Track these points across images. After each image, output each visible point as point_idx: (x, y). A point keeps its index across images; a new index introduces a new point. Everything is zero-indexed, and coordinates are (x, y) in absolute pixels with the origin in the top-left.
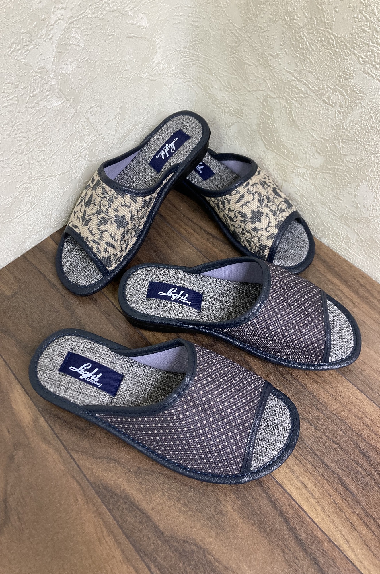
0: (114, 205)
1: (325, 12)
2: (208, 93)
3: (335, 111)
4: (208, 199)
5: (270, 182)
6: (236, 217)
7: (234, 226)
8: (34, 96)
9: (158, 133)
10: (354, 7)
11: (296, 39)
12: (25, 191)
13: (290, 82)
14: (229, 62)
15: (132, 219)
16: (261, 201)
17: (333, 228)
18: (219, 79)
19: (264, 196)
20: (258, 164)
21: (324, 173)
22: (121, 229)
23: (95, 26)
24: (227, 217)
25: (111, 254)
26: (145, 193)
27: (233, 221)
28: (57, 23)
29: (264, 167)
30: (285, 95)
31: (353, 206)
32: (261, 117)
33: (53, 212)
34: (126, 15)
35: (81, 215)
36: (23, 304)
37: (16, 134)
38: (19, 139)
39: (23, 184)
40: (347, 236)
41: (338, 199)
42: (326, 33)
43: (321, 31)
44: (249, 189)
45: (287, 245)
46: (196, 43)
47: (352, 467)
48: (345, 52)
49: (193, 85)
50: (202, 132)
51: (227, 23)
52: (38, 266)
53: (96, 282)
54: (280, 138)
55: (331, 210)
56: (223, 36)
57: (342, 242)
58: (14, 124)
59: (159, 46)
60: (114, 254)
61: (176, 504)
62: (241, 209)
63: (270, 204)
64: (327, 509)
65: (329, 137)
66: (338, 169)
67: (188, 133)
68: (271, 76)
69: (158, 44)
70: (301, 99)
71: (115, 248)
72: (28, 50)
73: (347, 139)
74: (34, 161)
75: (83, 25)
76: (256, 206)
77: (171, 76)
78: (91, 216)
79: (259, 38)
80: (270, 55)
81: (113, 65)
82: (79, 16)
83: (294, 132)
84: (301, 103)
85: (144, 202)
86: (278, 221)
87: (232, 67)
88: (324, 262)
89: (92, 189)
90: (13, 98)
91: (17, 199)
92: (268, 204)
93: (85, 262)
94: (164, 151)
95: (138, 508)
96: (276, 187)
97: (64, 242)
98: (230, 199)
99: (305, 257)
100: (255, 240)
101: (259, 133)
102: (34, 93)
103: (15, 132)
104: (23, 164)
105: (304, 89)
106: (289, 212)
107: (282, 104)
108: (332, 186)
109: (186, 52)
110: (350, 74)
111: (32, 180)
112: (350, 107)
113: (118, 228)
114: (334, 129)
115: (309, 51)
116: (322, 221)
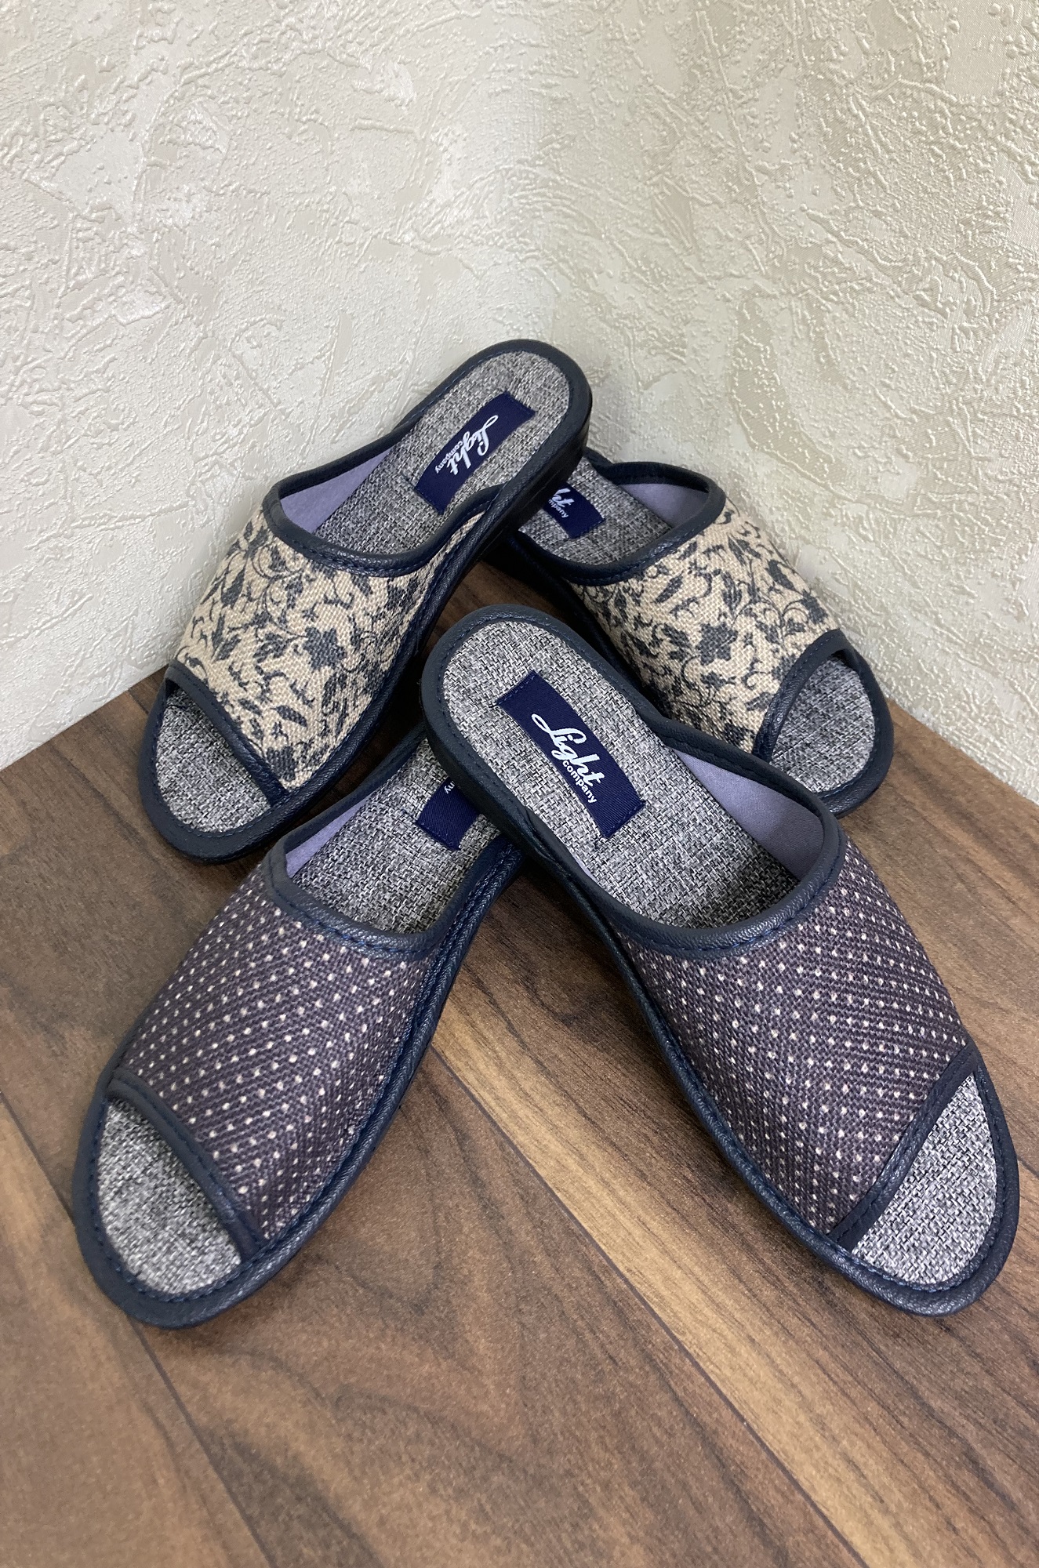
0: (304, 601)
1: (920, 33)
2: (588, 290)
3: (953, 329)
4: (579, 589)
5: (760, 545)
6: (657, 642)
7: (653, 671)
8: (79, 286)
9: (443, 403)
10: (1007, 11)
11: (836, 119)
12: (56, 560)
13: (821, 246)
14: (645, 199)
15: (356, 640)
16: (731, 598)
17: (947, 681)
18: (618, 249)
19: (740, 582)
20: (728, 494)
21: (918, 516)
22: (323, 671)
23: (259, 94)
24: (630, 642)
25: (295, 741)
26: (395, 567)
27: (649, 654)
28: (147, 81)
29: (744, 501)
30: (806, 286)
31: (1009, 613)
32: (735, 354)
33: (137, 619)
34: (351, 66)
35: (209, 628)
36: (39, 881)
37: (27, 394)
38: (36, 408)
39: (48, 539)
40: (991, 703)
41: (963, 592)
42: (923, 94)
43: (909, 92)
44: (695, 563)
45: (810, 728)
46: (553, 149)
47: (1006, 1415)
48: (980, 148)
49: (545, 270)
50: (567, 398)
51: (640, 86)
52: (90, 774)
53: (249, 823)
54: (791, 414)
55: (941, 626)
56: (628, 125)
57: (975, 721)
58: (23, 366)
59: (446, 156)
60: (302, 743)
61: (454, 1511)
62: (670, 620)
63: (757, 608)
64: (926, 1546)
65: (936, 406)
66: (961, 502)
67: (528, 402)
68: (763, 232)
69: (445, 150)
70: (851, 295)
71: (306, 725)
72: (61, 154)
73: (988, 410)
74: (82, 473)
75: (223, 89)
76: (717, 612)
77: (482, 244)
78: (239, 632)
79: (730, 125)
80: (762, 170)
81: (314, 207)
82: (211, 63)
83: (831, 395)
84: (851, 309)
85: (393, 593)
86: (783, 658)
87: (654, 213)
88: (923, 778)
89: (243, 553)
90: (17, 290)
91: (30, 580)
92: (752, 606)
93: (222, 763)
94: (459, 451)
95: (336, 1519)
96: (780, 560)
97: (164, 707)
98: (640, 589)
99: (861, 765)
100: (713, 711)
101: (733, 401)
102: (80, 278)
103: (25, 390)
104: (47, 481)
105: (859, 265)
106: (814, 631)
107: (797, 313)
108: (944, 556)
109: (524, 175)
110: (997, 214)
111: (77, 527)
112: (997, 315)
113: (316, 665)
114: (949, 383)
115: (874, 152)
116: (915, 659)
